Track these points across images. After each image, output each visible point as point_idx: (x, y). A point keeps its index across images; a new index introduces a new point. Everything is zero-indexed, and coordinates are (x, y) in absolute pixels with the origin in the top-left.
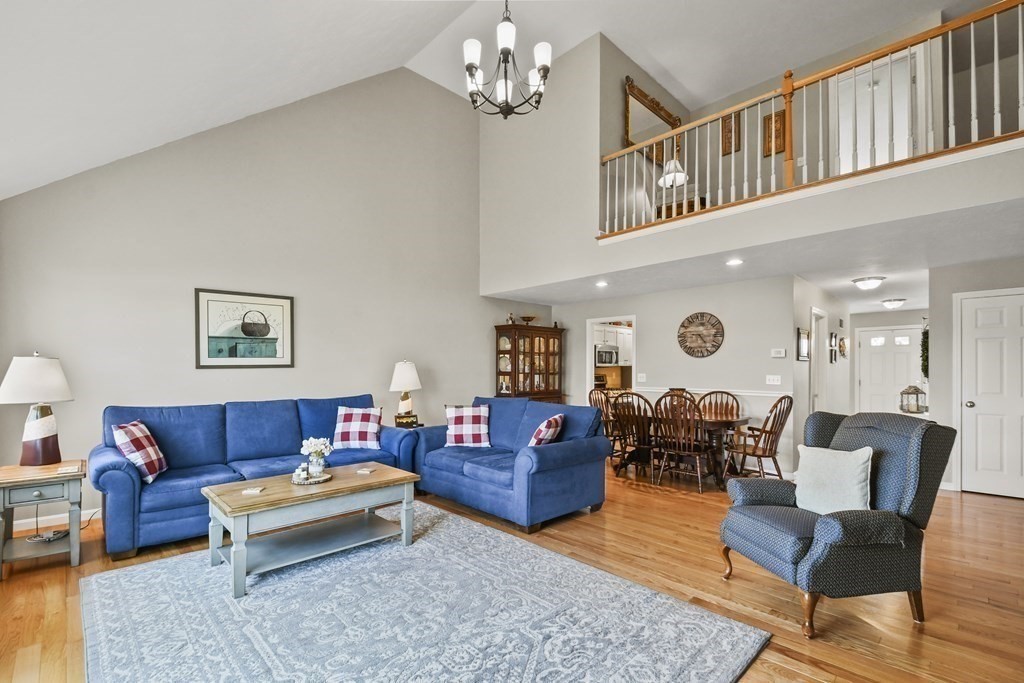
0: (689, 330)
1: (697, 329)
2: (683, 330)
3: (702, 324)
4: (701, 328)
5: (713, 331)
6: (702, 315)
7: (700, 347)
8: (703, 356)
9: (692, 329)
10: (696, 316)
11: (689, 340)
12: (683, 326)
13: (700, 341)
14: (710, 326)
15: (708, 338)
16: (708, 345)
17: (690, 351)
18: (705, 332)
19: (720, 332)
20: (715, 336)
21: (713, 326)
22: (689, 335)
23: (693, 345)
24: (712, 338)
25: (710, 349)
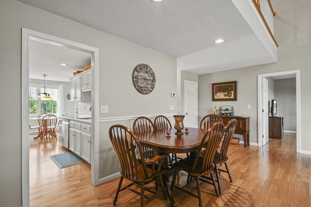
1: (144, 75)
2: (136, 73)
3: (147, 72)
4: (146, 75)
5: (152, 78)
6: (147, 66)
7: (146, 87)
8: (147, 94)
9: (141, 74)
10: (144, 66)
11: (140, 81)
12: (135, 69)
13: (145, 83)
14: (150, 75)
15: (149, 82)
16: (149, 86)
17: (140, 90)
18: (148, 78)
19: (154, 80)
21: (152, 75)
22: (140, 77)
23: (142, 85)
24: (151, 82)
25: (150, 89)
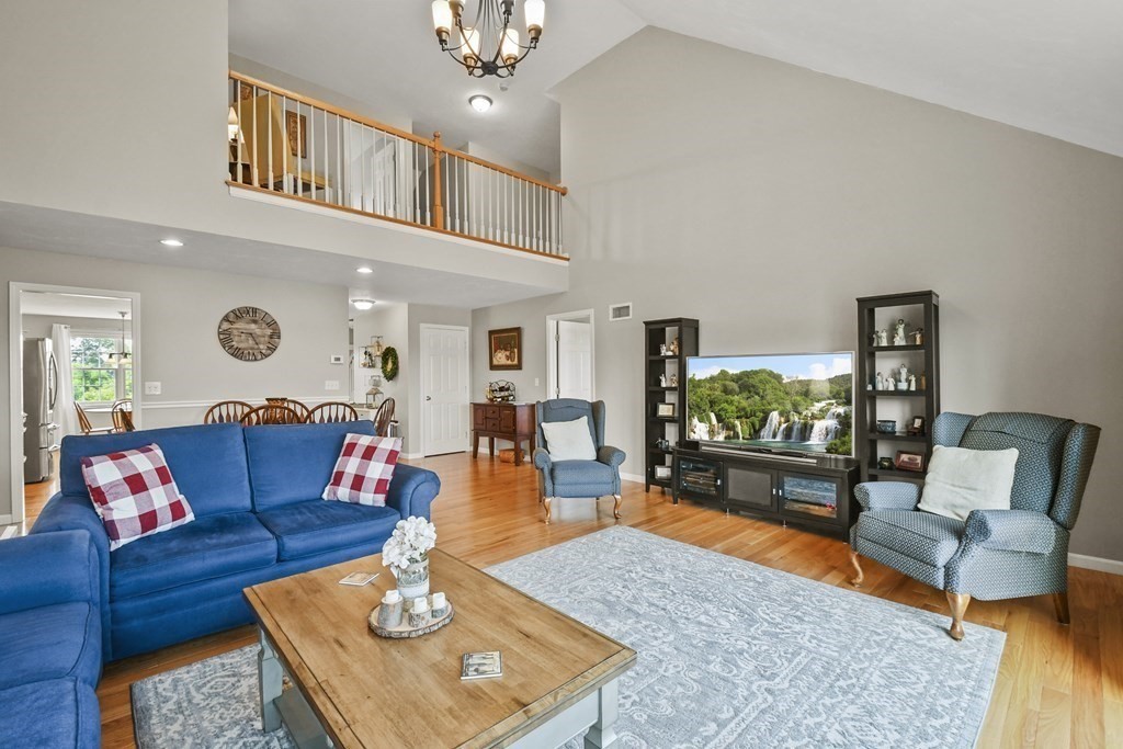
0: (235, 326)
1: (247, 326)
2: (226, 326)
3: (255, 322)
4: (253, 326)
5: (269, 332)
6: (255, 310)
7: (252, 349)
8: (256, 360)
9: (240, 325)
10: (247, 310)
11: (236, 339)
12: (226, 319)
13: (251, 342)
14: (264, 325)
15: (262, 339)
16: (261, 347)
17: (237, 354)
18: (258, 331)
19: (276, 334)
20: (271, 337)
21: (269, 325)
22: (235, 332)
23: (241, 346)
24: (267, 339)
25: (264, 351)
